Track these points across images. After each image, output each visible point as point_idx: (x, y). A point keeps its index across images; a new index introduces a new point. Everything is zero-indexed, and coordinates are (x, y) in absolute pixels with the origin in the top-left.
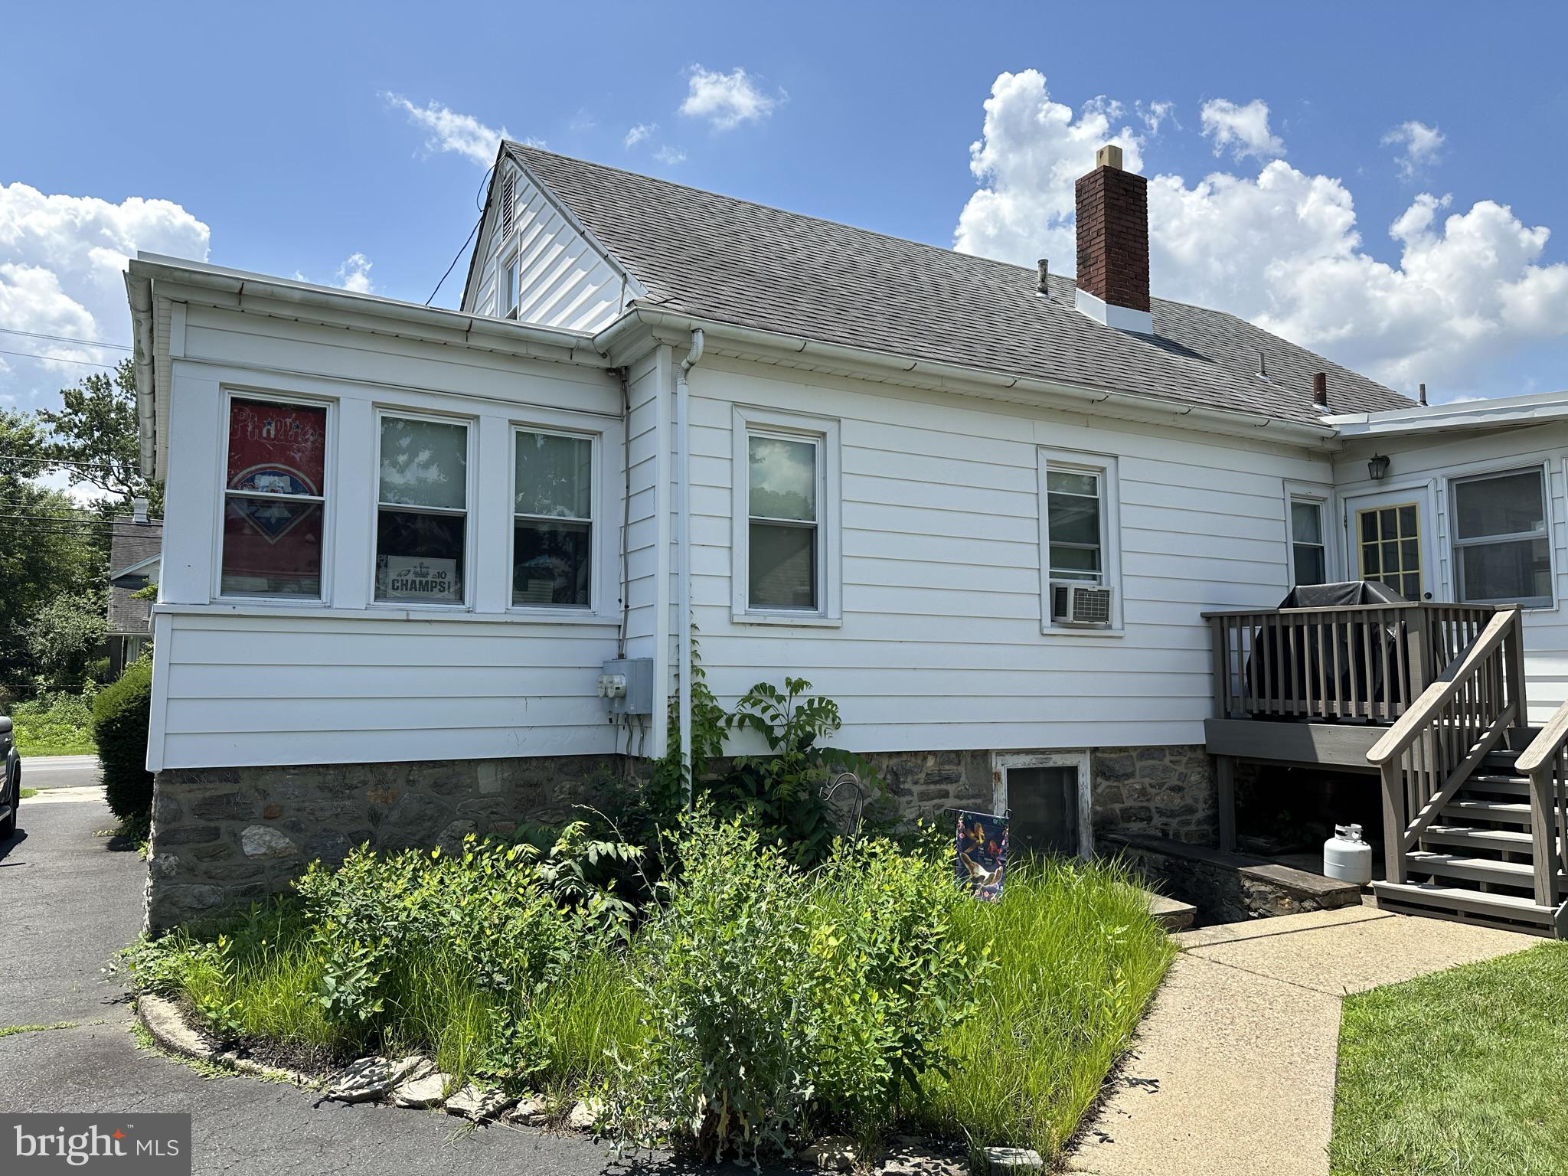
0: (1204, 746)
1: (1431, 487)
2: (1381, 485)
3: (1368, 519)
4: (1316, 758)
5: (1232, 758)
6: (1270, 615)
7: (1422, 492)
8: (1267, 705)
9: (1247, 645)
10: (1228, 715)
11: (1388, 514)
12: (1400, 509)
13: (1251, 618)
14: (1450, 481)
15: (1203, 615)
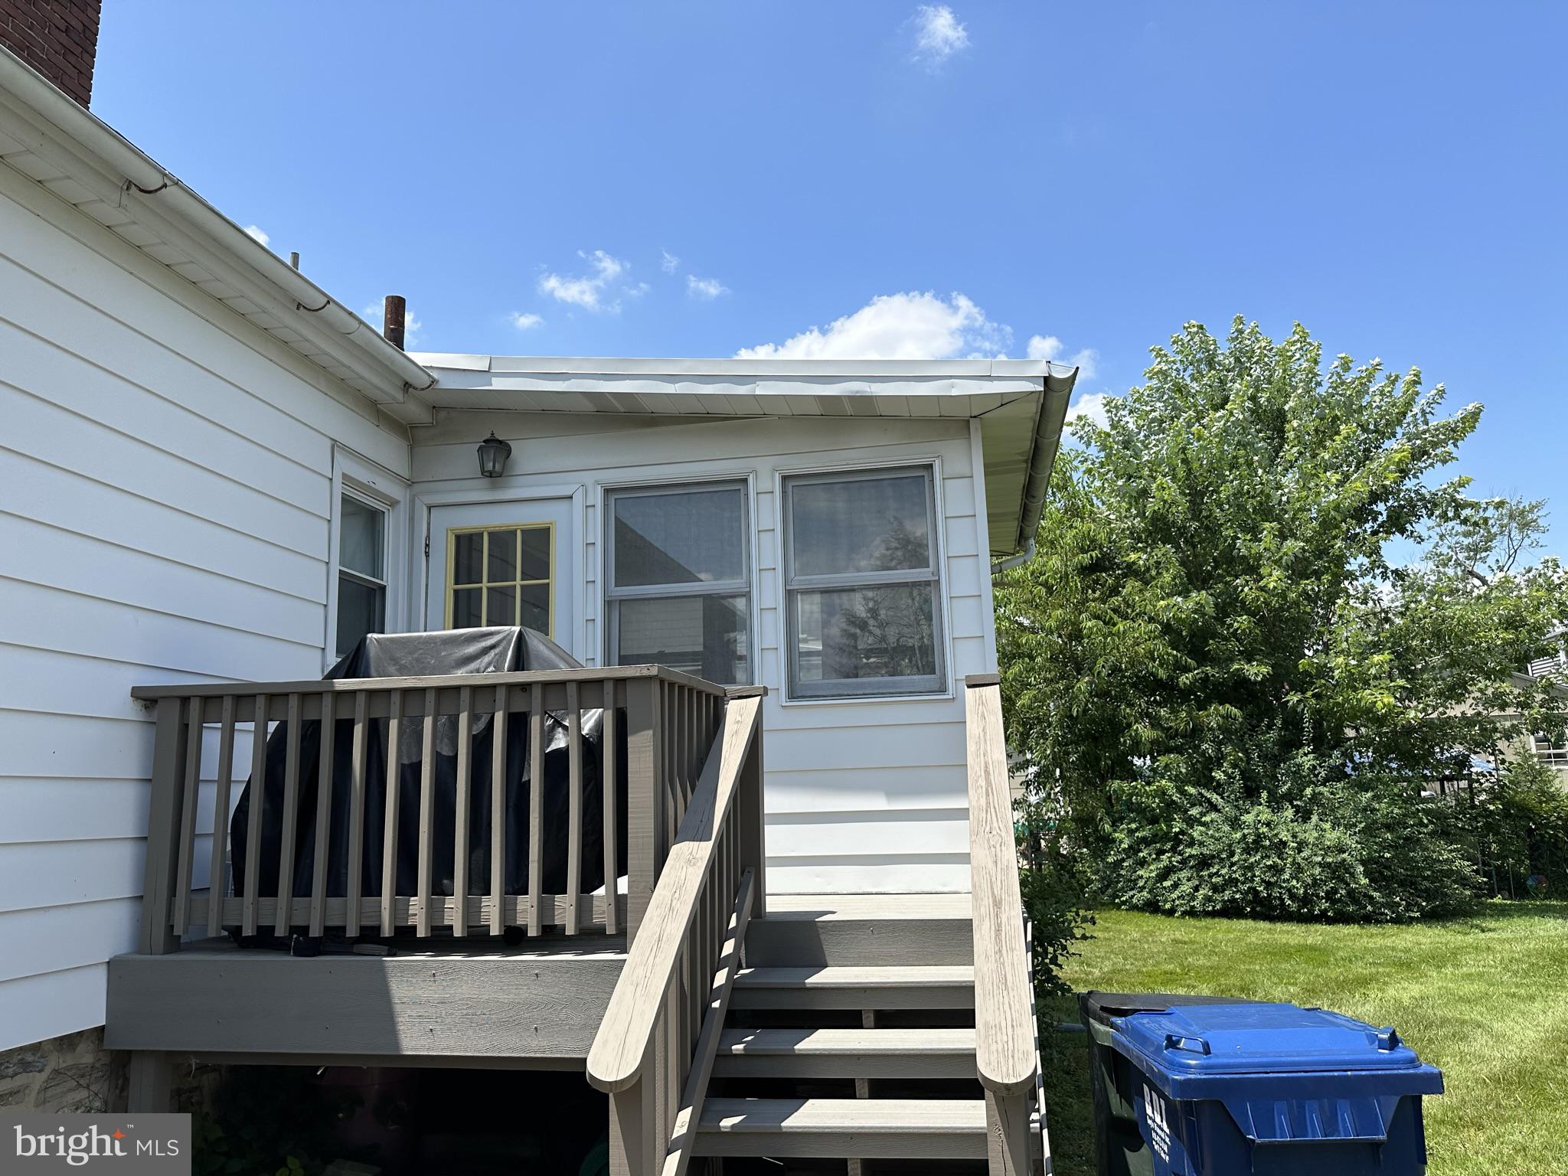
0: (101, 1030)
1: (578, 498)
2: (494, 487)
3: (466, 545)
4: (397, 1044)
5: (172, 1058)
6: (308, 694)
7: (562, 506)
8: (280, 913)
9: (245, 763)
10: (173, 944)
11: (502, 540)
12: (523, 531)
13: (261, 702)
14: (607, 491)
15: (137, 693)
